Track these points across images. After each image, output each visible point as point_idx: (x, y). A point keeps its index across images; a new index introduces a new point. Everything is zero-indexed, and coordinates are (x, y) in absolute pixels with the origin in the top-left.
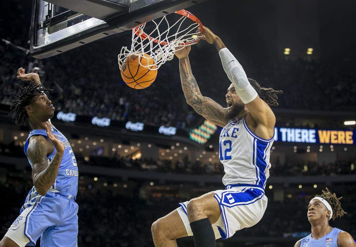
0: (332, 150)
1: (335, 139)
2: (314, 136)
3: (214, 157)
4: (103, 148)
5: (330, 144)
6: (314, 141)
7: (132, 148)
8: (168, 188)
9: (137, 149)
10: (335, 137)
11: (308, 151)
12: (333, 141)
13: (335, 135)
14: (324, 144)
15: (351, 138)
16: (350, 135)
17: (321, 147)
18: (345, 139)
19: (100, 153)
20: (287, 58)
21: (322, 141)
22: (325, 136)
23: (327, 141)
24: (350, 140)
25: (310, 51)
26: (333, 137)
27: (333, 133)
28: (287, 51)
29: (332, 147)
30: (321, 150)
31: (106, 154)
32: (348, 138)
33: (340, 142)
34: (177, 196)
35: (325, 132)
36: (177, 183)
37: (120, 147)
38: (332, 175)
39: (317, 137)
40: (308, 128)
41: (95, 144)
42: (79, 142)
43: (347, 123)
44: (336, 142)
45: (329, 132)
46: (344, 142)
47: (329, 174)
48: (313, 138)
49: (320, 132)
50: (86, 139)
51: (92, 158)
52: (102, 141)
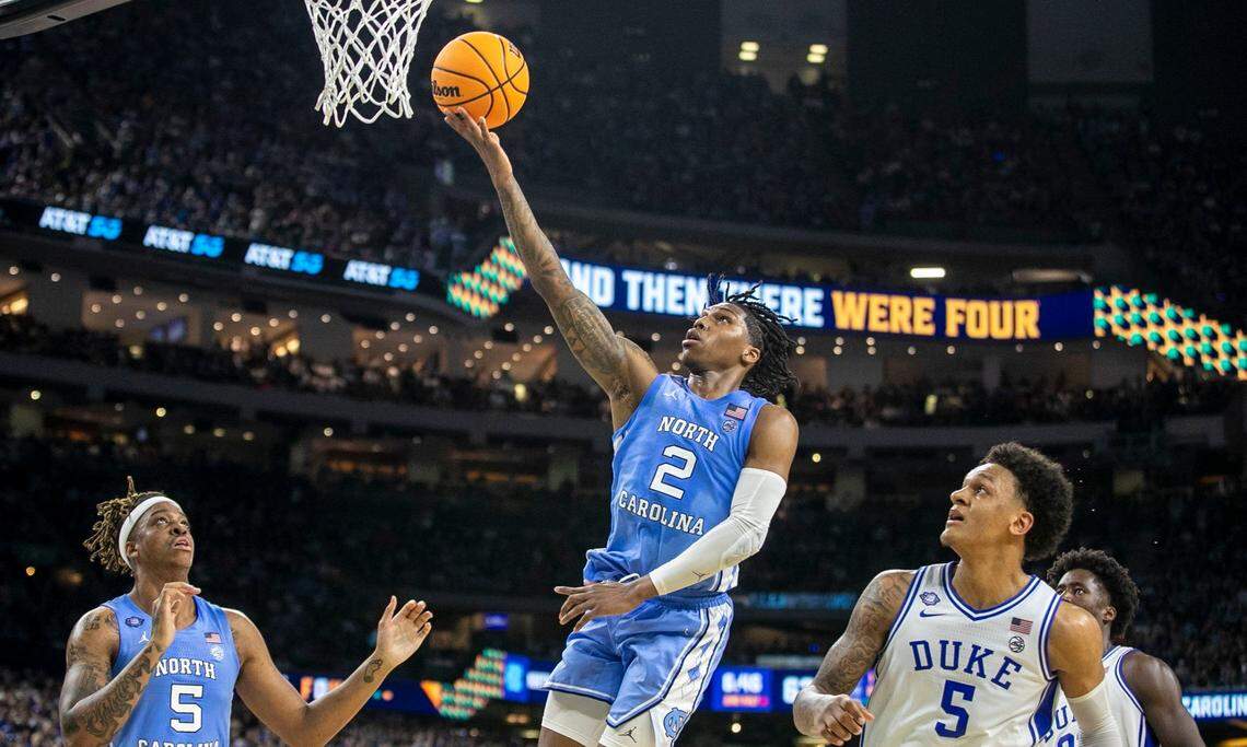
0: (871, 351)
1: (881, 320)
2: (818, 308)
3: (516, 357)
4: (184, 320)
5: (866, 333)
6: (818, 322)
7: (273, 323)
8: (376, 448)
9: (287, 326)
10: (883, 313)
11: (800, 351)
12: (875, 325)
13: (882, 306)
14: (849, 334)
15: (928, 317)
16: (926, 310)
17: (839, 341)
18: (912, 321)
19: (176, 334)
20: (744, 71)
21: (842, 322)
22: (851, 310)
23: (858, 324)
24: (926, 323)
25: (817, 53)
26: (876, 313)
27: (877, 300)
28: (749, 51)
29: (870, 341)
30: (837, 351)
31: (195, 339)
32: (921, 316)
33: (895, 328)
34: (402, 470)
35: (851, 297)
36: (406, 432)
37: (236, 318)
38: (868, 425)
39: (827, 310)
40: (803, 282)
41: (161, 307)
42: (116, 299)
43: (918, 273)
44: (883, 327)
45: (863, 298)
46: (907, 329)
47: (860, 423)
48: (816, 314)
49: (837, 297)
50: (137, 291)
51: (151, 349)
52: (183, 298)
